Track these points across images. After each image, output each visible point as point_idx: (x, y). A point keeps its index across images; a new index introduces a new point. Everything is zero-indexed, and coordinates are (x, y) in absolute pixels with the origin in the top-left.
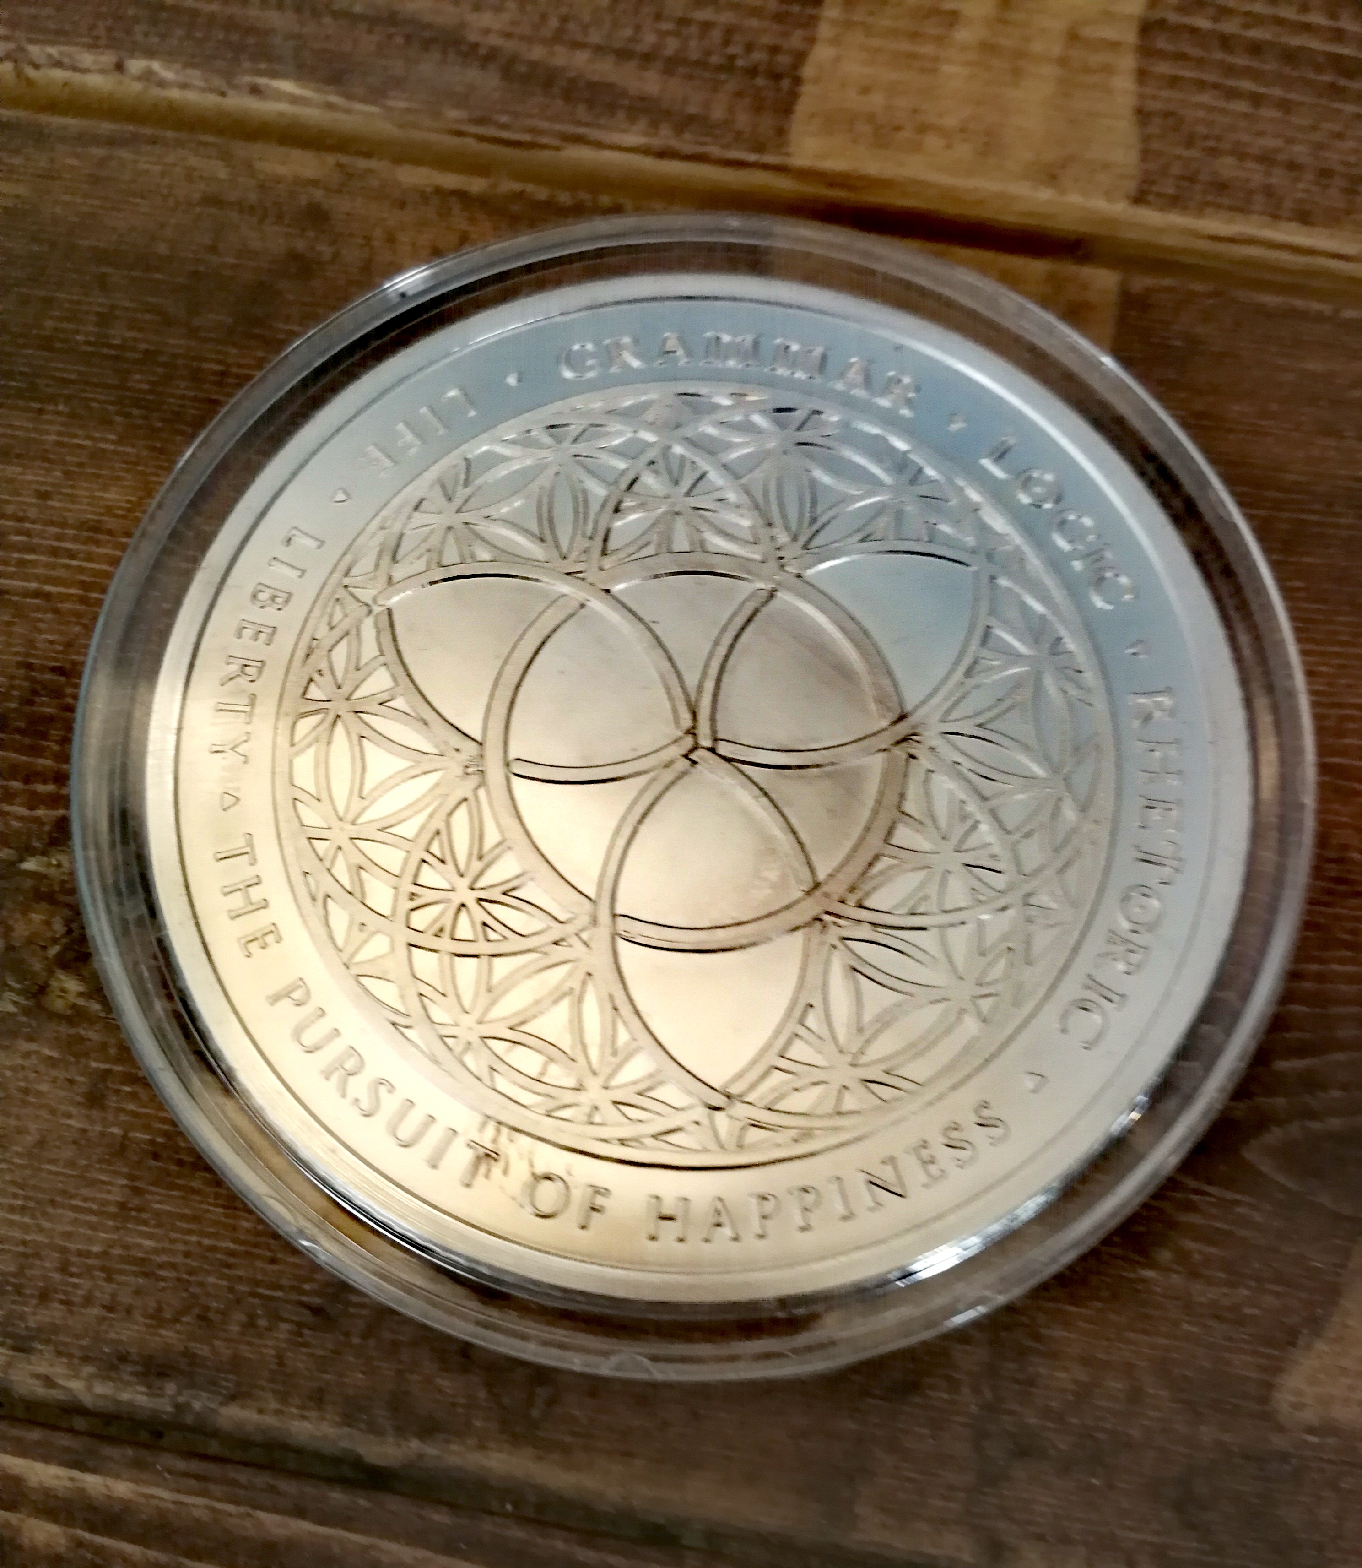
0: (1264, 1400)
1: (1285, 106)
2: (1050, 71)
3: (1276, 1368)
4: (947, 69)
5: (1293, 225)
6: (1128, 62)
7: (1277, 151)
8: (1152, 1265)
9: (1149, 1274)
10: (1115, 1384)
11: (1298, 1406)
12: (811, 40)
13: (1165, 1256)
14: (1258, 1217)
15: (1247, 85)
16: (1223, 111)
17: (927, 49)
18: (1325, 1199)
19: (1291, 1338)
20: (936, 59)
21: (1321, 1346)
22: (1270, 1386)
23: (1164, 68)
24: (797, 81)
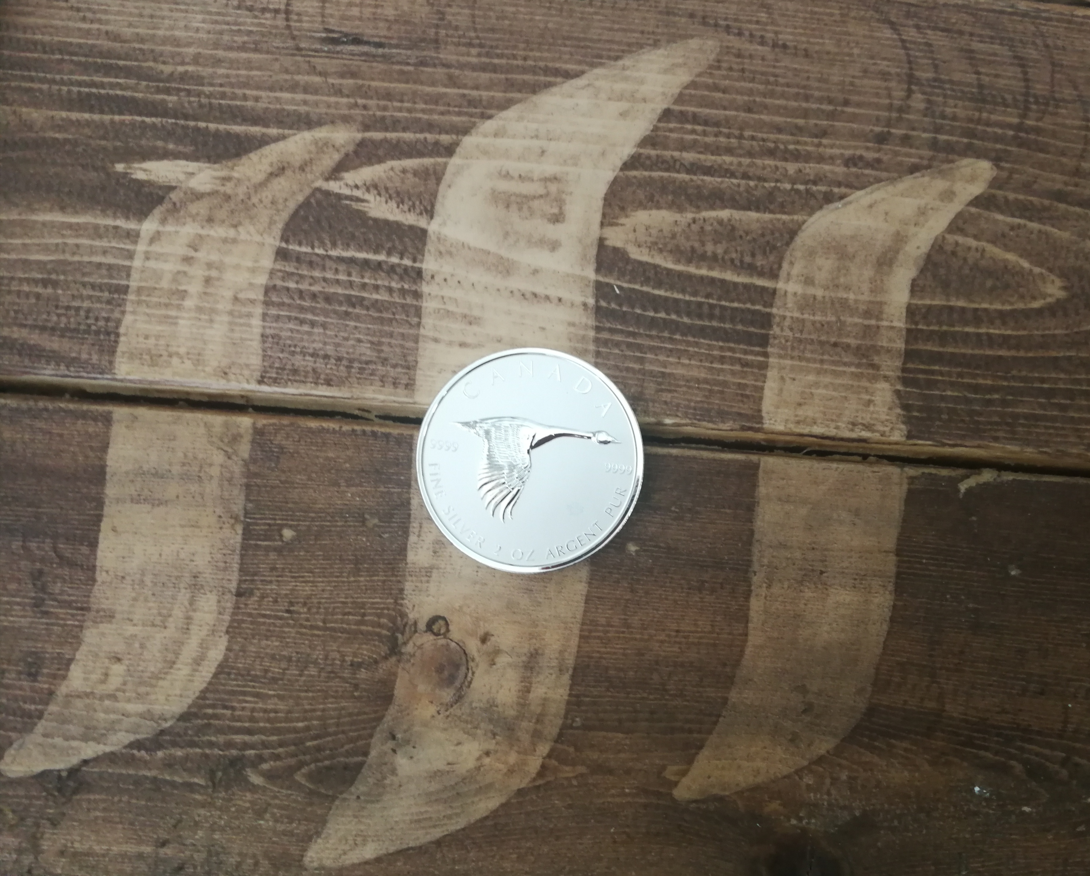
0: (300, 861)
1: (324, 326)
2: (226, 318)
3: (304, 850)
4: (181, 322)
5: (325, 387)
6: (259, 310)
7: (320, 349)
8: (263, 819)
9: (262, 822)
10: (250, 861)
11: (312, 862)
12: (123, 313)
13: (268, 816)
14: (299, 799)
15: (310, 316)
16: (298, 331)
17: (173, 313)
18: (323, 791)
19: (310, 839)
20: (177, 318)
21: (319, 841)
22: (302, 856)
23: (273, 311)
24: (118, 335)
